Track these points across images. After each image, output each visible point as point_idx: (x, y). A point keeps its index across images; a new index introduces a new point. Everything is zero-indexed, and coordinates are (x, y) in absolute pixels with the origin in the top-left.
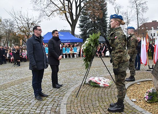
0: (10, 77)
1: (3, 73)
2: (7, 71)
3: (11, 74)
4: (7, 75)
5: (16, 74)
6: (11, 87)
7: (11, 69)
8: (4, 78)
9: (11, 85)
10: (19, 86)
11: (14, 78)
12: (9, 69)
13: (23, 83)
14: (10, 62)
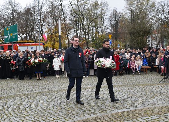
0: (150, 100)
1: (142, 91)
2: (150, 88)
3: (154, 95)
4: (147, 95)
5: (162, 95)
6: (144, 118)
7: (157, 86)
8: (140, 99)
9: (146, 113)
10: (157, 118)
11: (156, 102)
12: (153, 85)
13: (166, 115)
14: (159, 74)
